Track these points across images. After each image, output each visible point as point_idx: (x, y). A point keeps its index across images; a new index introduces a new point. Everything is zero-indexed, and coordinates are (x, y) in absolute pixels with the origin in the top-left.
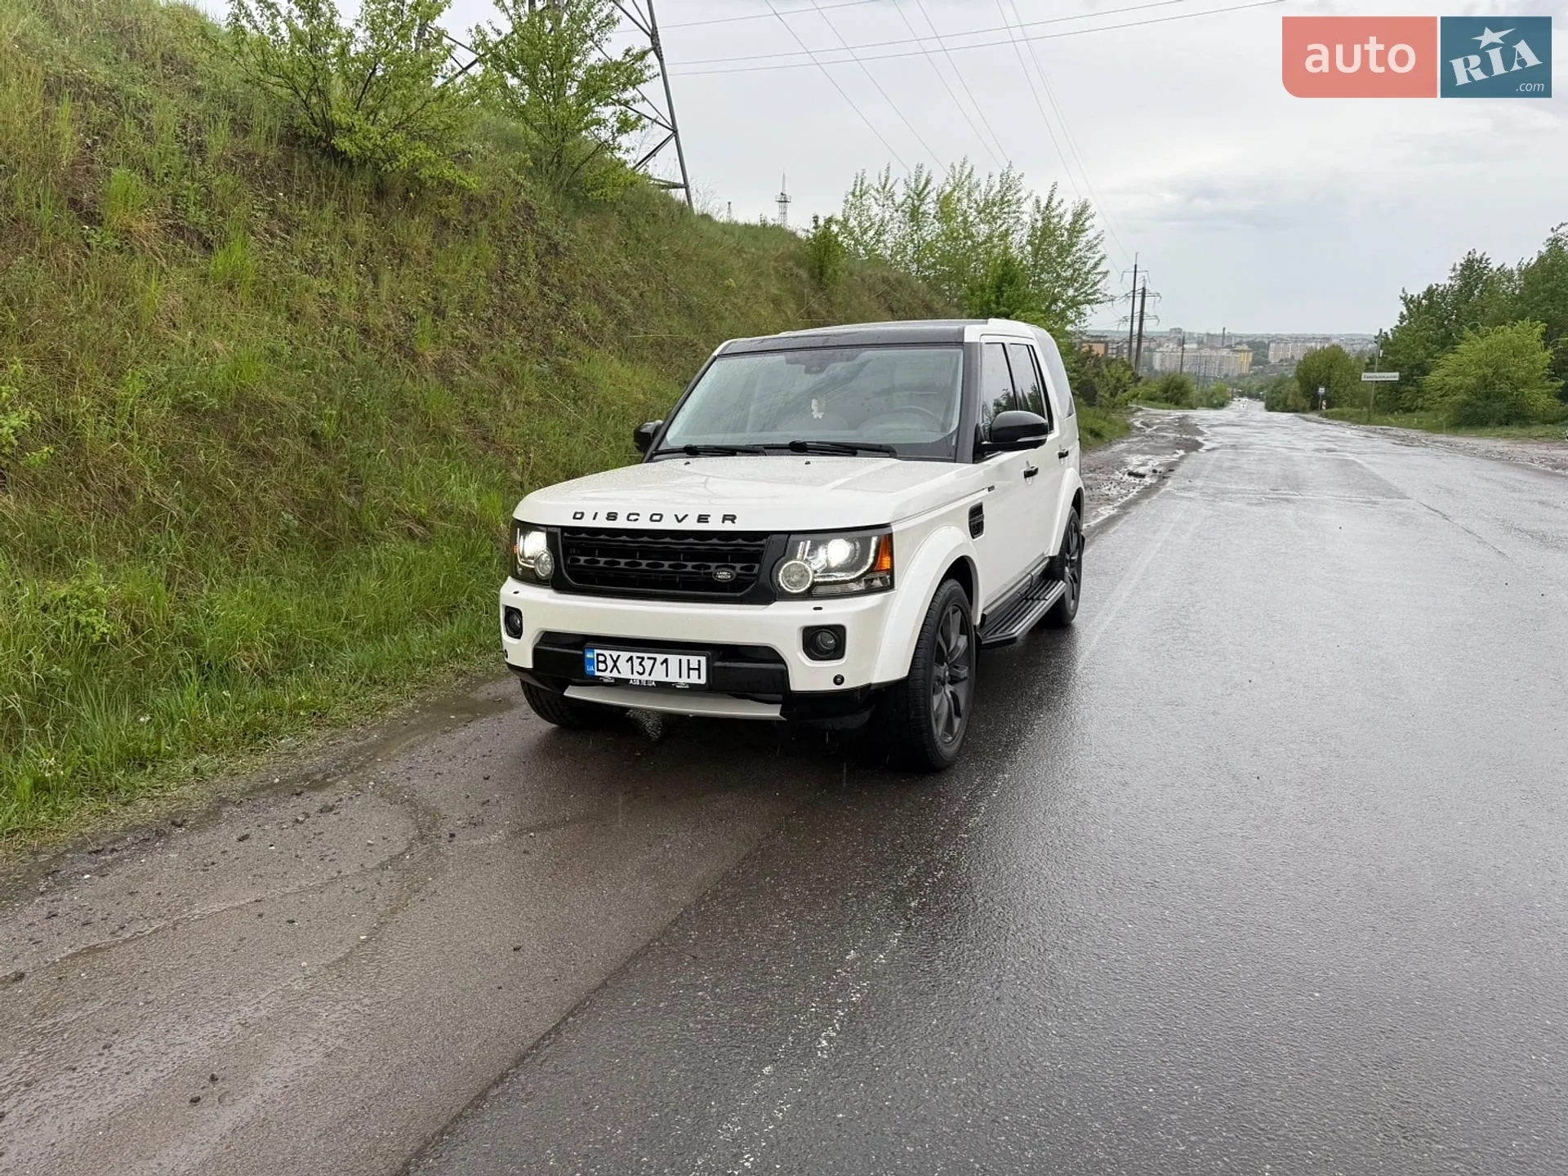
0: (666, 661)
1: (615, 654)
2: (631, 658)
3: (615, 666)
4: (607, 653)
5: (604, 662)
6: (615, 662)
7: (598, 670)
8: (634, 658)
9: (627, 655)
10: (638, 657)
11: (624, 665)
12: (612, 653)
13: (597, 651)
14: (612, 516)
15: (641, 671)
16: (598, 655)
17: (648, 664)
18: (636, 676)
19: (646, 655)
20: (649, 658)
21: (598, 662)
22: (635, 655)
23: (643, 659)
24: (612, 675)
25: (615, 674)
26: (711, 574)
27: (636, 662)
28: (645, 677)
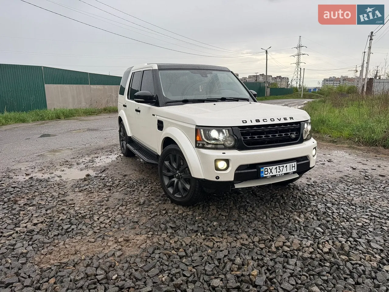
0: (286, 166)
1: (271, 167)
2: (276, 168)
3: (271, 171)
4: (268, 168)
5: (267, 171)
6: (271, 170)
7: (265, 174)
8: (277, 167)
9: (274, 167)
10: (278, 167)
11: (274, 170)
12: (269, 167)
13: (264, 168)
14: (258, 121)
15: (279, 171)
16: (265, 169)
17: (281, 168)
18: (278, 173)
19: (281, 166)
20: (282, 166)
21: (265, 171)
22: (277, 166)
23: (280, 167)
24: (270, 175)
25: (271, 174)
26: (289, 136)
27: (278, 168)
28: (281, 173)
